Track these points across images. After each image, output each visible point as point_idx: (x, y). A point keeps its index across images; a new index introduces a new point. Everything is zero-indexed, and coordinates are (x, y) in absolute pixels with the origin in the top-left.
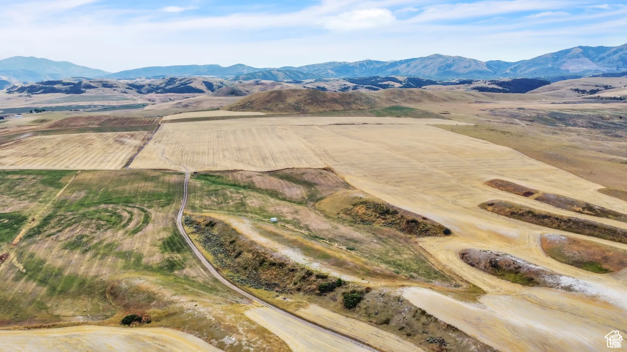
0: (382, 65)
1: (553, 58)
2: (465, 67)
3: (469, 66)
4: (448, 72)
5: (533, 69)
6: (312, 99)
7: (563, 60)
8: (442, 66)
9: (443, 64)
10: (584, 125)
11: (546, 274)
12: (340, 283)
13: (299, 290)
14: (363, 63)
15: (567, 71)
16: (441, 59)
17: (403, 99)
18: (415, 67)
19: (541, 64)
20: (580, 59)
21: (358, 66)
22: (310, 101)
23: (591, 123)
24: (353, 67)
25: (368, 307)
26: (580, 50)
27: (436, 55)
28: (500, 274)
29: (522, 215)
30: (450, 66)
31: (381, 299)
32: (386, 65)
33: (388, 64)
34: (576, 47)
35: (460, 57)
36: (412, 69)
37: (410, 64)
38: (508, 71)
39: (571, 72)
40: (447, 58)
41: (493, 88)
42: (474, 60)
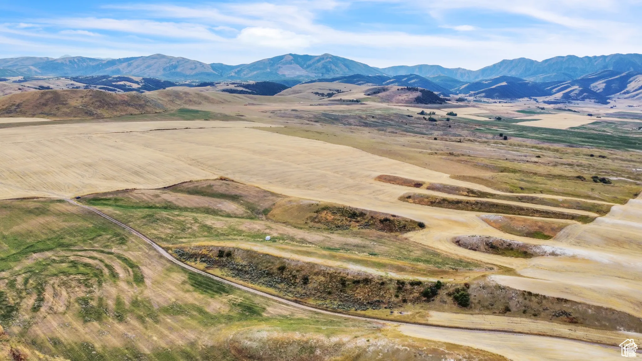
0: (98, 63)
1: (270, 63)
2: (191, 69)
3: (195, 68)
4: (174, 73)
5: (255, 73)
6: (101, 102)
7: (279, 65)
8: (167, 67)
9: (168, 65)
10: (358, 124)
11: (531, 246)
12: (439, 285)
13: (405, 301)
14: (74, 60)
15: (284, 75)
16: (165, 60)
17: (183, 101)
18: (138, 66)
19: (261, 69)
20: (292, 66)
21: (68, 63)
22: (98, 103)
23: (362, 122)
24: (62, 63)
25: (480, 301)
26: (291, 58)
27: (159, 55)
28: (500, 252)
29: (439, 203)
30: (175, 67)
31: (484, 291)
32: (103, 63)
33: (106, 62)
34: (287, 55)
35: (183, 58)
36: (135, 68)
37: (132, 63)
38: (233, 74)
39: (287, 76)
40: (171, 59)
41: (242, 91)
42: (198, 62)
